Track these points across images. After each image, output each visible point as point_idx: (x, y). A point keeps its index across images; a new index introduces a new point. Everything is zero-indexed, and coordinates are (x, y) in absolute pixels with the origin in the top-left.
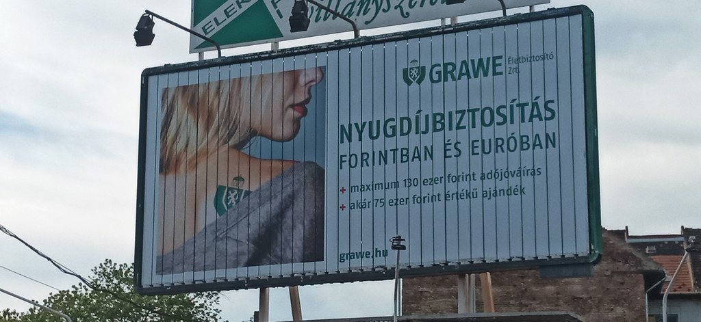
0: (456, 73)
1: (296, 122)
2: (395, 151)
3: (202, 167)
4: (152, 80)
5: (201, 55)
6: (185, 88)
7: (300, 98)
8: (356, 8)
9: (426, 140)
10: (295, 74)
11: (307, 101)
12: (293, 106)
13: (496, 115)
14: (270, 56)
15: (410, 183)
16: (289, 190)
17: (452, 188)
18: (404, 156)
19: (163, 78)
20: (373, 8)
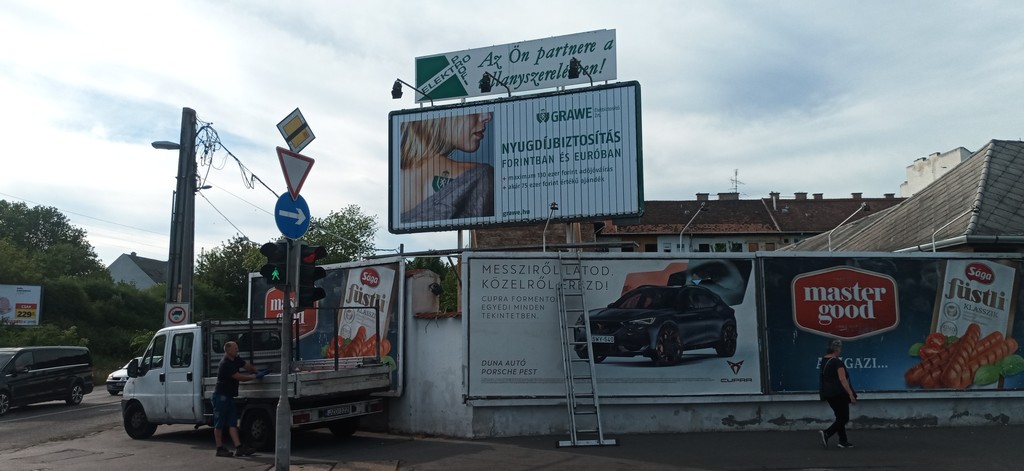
0: (566, 117)
1: (478, 142)
2: (533, 158)
3: (425, 166)
4: (395, 118)
5: (421, 104)
6: (414, 122)
7: (480, 129)
8: (509, 81)
9: (550, 152)
10: (476, 116)
11: (483, 131)
12: (475, 133)
13: (588, 139)
14: (462, 106)
15: (541, 175)
16: (474, 179)
17: (564, 178)
18: (538, 160)
19: (401, 117)
20: (518, 80)
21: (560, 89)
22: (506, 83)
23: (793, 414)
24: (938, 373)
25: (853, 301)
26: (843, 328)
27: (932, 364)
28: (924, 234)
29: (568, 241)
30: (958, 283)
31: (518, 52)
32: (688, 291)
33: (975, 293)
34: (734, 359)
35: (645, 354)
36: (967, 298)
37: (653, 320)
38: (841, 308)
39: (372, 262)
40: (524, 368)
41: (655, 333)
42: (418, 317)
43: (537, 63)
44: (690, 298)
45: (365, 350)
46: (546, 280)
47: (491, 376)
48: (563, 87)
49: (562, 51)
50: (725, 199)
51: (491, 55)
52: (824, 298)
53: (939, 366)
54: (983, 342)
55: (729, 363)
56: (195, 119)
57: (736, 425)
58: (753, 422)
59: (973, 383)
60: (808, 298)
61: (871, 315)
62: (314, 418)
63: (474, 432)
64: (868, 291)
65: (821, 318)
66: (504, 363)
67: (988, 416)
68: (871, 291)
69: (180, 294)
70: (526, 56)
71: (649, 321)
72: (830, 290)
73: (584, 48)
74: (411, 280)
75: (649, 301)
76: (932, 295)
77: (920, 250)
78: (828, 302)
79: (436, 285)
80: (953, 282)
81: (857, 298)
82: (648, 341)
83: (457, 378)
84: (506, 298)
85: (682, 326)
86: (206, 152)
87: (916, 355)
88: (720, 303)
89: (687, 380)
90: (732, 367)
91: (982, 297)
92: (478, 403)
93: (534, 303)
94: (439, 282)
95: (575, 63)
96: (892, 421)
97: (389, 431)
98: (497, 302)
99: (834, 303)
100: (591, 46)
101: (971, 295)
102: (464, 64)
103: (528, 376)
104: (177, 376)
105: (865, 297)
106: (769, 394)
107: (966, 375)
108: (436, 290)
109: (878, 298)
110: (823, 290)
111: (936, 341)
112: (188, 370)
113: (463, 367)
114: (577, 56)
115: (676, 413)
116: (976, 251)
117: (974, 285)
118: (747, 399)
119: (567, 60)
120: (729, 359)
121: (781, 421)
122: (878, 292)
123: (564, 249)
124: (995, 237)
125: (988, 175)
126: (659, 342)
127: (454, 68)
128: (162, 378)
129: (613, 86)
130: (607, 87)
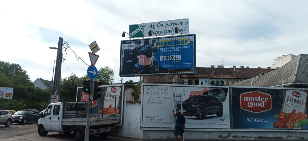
5: (131, 39)
8: (157, 33)
14: (143, 40)
20: (160, 33)
21: (172, 36)
23: (239, 135)
24: (283, 124)
25: (258, 102)
26: (255, 110)
27: (281, 121)
28: (280, 81)
29: (173, 81)
30: (290, 97)
31: (160, 24)
32: (209, 97)
33: (295, 100)
34: (222, 118)
35: (195, 116)
36: (292, 101)
37: (198, 105)
38: (254, 103)
39: (114, 85)
40: (159, 119)
41: (199, 109)
42: (128, 102)
43: (165, 28)
44: (210, 99)
45: (111, 111)
46: (166, 92)
47: (149, 121)
48: (173, 35)
49: (173, 25)
50: (219, 67)
51: (152, 25)
52: (249, 100)
53: (284, 122)
54: (297, 115)
55: (221, 119)
56: (63, 41)
57: (222, 138)
58: (227, 137)
59: (293, 127)
60: (245, 100)
61: (263, 106)
62: (95, 132)
63: (143, 138)
64: (263, 98)
65: (249, 106)
66: (153, 117)
67: (298, 137)
68: (264, 99)
69: (56, 92)
70: (162, 25)
71: (197, 106)
72: (251, 98)
73: (179, 24)
74: (126, 91)
75: (197, 99)
76: (282, 100)
77: (279, 87)
78: (250, 102)
79: (133, 93)
80: (288, 97)
81: (259, 101)
82: (197, 112)
83: (139, 121)
84: (154, 98)
85: (207, 108)
86: (65, 51)
87: (277, 118)
88: (218, 101)
89: (208, 124)
90: (221, 120)
91: (297, 101)
92: (145, 129)
93: (163, 99)
94: (134, 92)
95: (177, 28)
96: (269, 138)
97: (117, 136)
98: (151, 99)
99: (252, 102)
100: (182, 23)
101: (294, 101)
102: (144, 27)
103: (160, 121)
104: (54, 118)
105: (262, 100)
106: (232, 129)
107: (292, 125)
108: (133, 94)
109: (266, 101)
110: (249, 98)
111: (283, 114)
112: (58, 116)
113: (141, 118)
114: (177, 26)
115: (204, 134)
116: (295, 88)
117: (295, 98)
118: (226, 130)
119: (174, 27)
120: (220, 118)
121: (236, 137)
122: (266, 99)
123: (172, 83)
124: (301, 84)
125: (299, 64)
126: (200, 112)
127: (141, 29)
128: (50, 118)
129: (188, 35)
130: (186, 35)
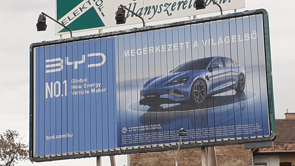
5: (61, 35)
8: (143, 12)
14: (99, 37)
20: (152, 11)
21: (192, 18)
22: (140, 14)
48: (195, 17)
129: (242, 15)
130: (236, 16)
